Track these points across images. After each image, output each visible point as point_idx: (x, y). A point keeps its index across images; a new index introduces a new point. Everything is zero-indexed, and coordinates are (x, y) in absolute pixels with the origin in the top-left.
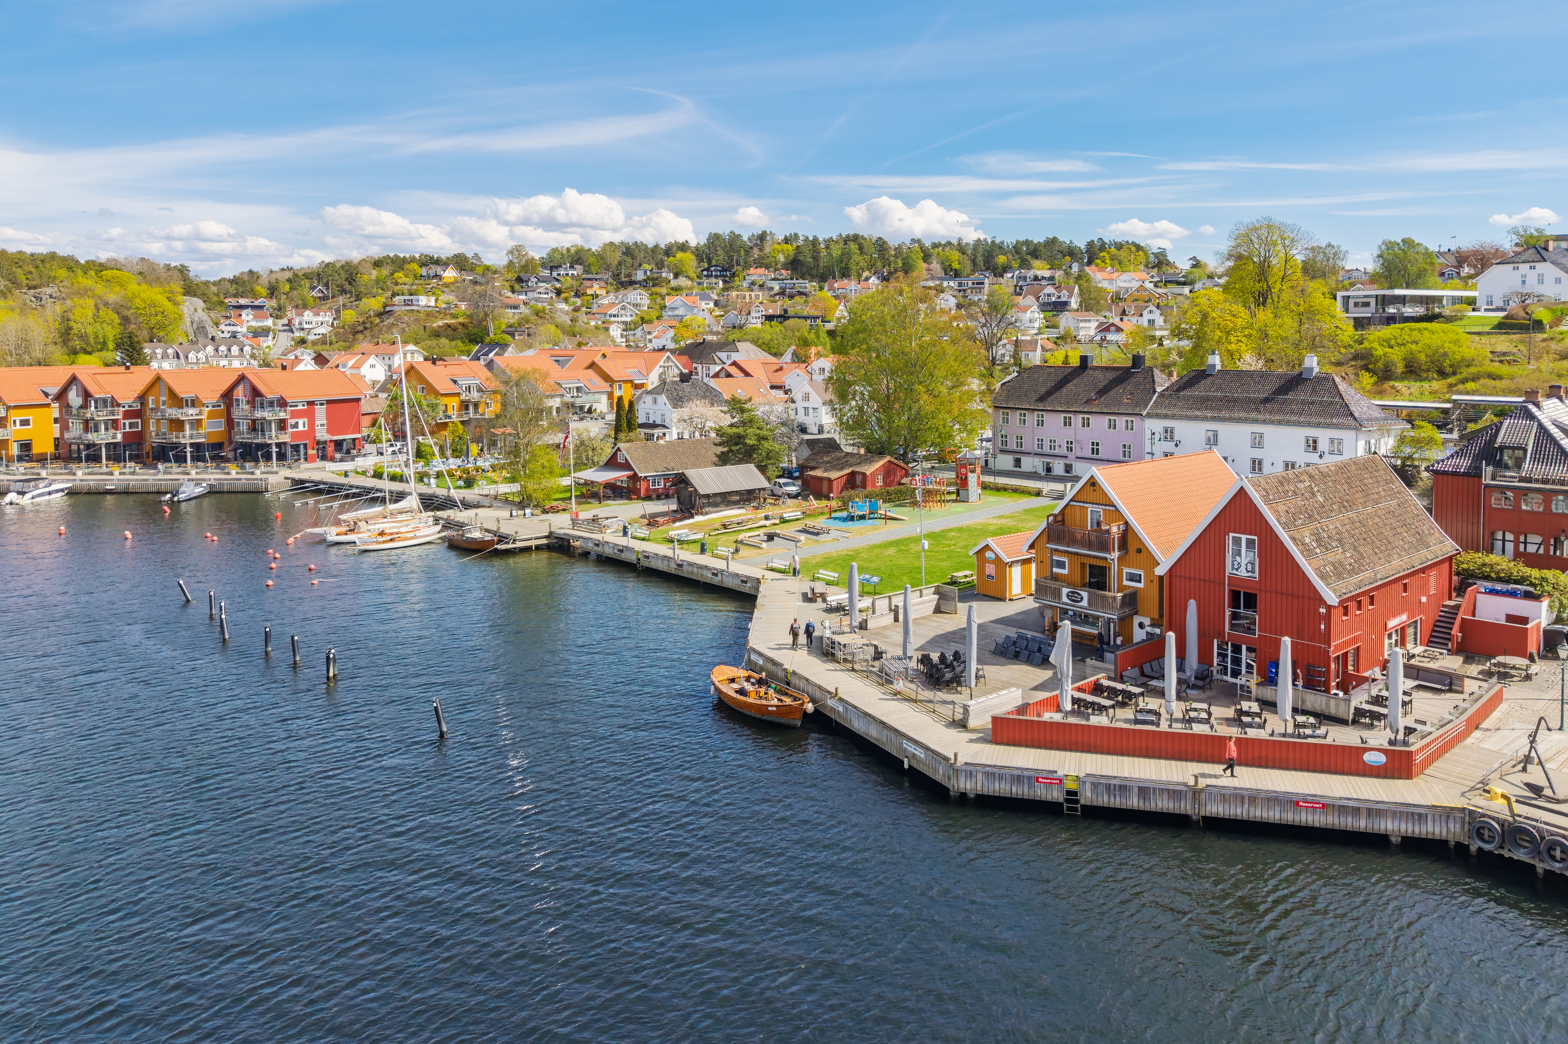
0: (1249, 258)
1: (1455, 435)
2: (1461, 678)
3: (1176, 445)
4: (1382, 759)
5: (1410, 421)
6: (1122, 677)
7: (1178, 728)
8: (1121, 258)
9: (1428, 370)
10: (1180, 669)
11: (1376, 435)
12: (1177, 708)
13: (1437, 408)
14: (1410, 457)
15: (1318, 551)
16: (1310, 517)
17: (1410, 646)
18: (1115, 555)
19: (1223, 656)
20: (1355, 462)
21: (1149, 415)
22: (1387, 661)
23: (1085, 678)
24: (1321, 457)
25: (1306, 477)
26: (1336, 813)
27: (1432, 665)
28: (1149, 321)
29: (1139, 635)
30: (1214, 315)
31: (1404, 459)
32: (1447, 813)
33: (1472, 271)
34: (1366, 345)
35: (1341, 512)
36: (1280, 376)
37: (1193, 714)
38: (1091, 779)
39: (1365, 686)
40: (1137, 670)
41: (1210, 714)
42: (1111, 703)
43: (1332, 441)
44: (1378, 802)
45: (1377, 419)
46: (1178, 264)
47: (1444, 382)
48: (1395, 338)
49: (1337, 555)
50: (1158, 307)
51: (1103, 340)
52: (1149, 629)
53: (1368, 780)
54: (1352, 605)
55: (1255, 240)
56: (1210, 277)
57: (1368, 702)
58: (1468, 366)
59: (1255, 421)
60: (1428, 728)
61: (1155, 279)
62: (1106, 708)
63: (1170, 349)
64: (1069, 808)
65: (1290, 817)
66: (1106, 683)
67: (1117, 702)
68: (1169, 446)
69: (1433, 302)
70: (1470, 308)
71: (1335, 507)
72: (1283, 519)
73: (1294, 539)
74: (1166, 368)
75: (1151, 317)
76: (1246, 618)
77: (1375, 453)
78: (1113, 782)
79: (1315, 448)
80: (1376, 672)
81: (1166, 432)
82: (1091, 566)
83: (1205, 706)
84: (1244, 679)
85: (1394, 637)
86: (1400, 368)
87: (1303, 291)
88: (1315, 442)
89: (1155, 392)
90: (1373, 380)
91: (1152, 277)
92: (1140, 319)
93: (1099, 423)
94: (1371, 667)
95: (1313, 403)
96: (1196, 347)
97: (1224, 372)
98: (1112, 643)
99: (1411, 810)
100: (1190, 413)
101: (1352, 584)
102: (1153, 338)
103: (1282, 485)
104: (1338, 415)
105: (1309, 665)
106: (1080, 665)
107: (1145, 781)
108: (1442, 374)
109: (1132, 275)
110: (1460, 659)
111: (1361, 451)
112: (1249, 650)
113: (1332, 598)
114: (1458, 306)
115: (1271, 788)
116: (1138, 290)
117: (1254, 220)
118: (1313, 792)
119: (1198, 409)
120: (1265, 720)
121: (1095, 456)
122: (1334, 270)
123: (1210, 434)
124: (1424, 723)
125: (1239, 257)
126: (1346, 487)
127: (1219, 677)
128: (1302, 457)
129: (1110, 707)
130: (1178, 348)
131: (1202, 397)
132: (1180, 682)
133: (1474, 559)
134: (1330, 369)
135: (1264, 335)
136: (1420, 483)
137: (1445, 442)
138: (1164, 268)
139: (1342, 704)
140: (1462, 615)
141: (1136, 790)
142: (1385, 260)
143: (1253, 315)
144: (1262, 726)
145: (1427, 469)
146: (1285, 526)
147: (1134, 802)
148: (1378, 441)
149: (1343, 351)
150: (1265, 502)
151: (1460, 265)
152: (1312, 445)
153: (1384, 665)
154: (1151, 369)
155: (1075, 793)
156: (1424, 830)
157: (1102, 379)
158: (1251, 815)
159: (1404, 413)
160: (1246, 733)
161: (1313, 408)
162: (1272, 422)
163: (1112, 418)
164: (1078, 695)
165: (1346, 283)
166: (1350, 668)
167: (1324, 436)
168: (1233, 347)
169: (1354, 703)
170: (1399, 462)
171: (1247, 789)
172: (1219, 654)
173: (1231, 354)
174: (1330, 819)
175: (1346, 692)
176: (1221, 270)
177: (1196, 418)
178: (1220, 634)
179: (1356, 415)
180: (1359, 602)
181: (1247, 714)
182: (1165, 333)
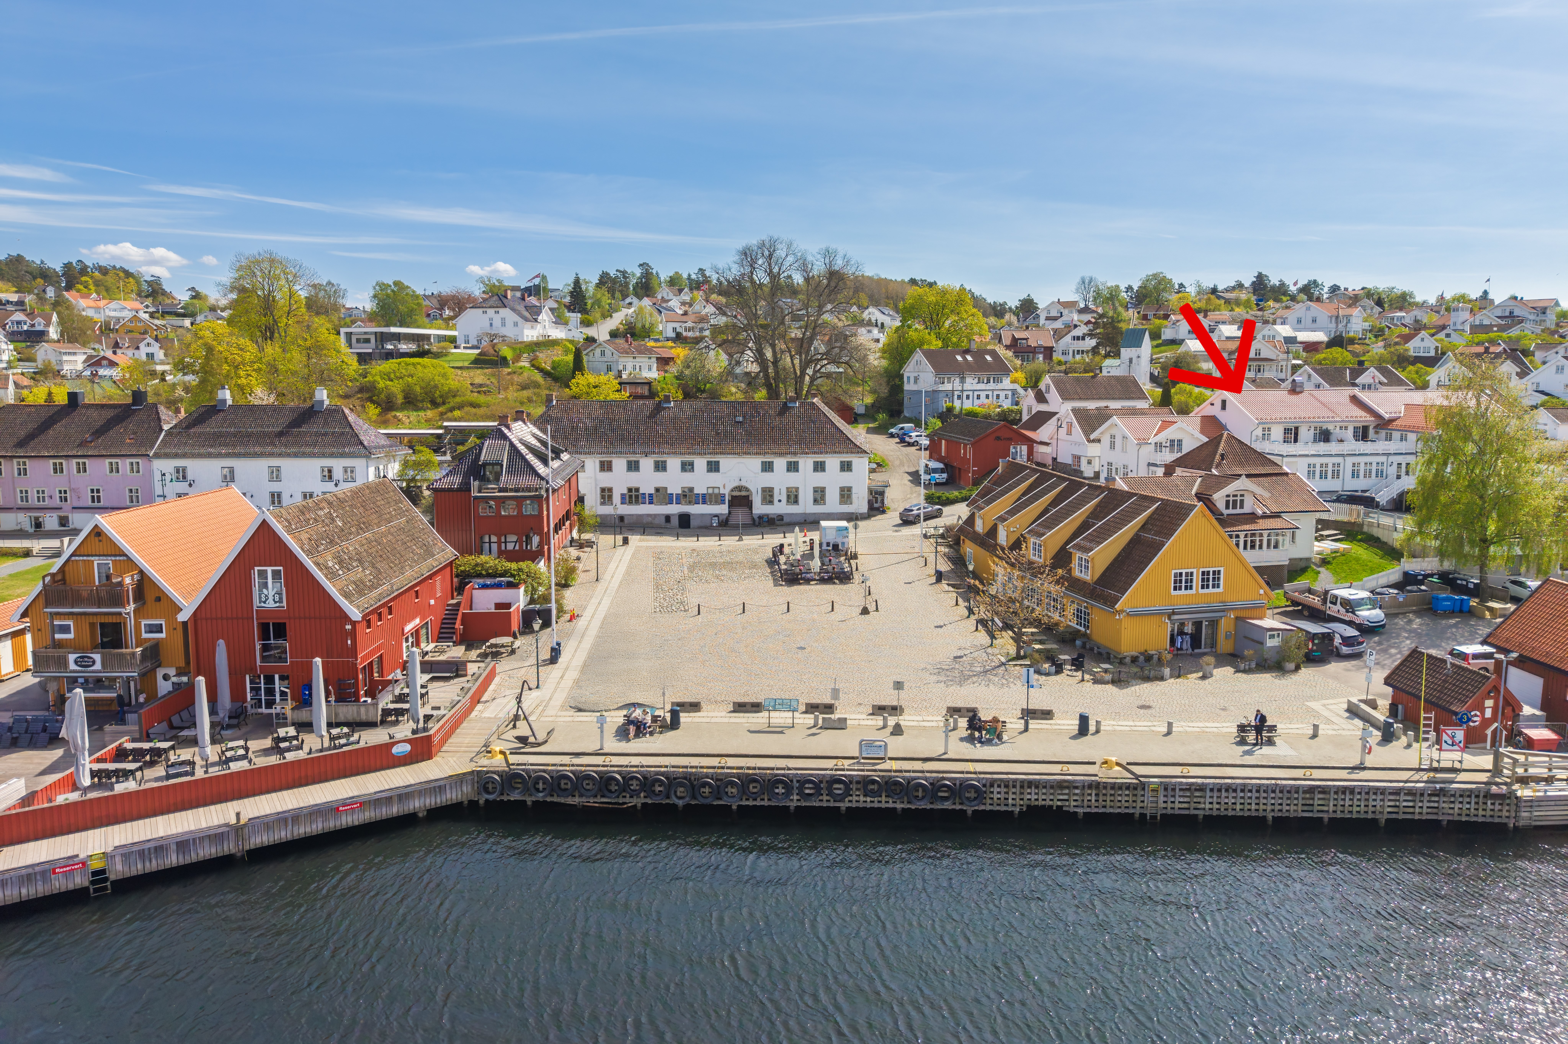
0: (254, 290)
1: (448, 457)
2: (464, 663)
3: (190, 485)
4: (407, 747)
5: (411, 447)
6: (148, 735)
7: (214, 771)
8: (109, 284)
9: (423, 401)
10: (213, 712)
11: (384, 462)
12: (212, 752)
13: (432, 434)
14: (413, 479)
15: (341, 572)
16: (332, 541)
17: (423, 645)
18: (131, 608)
19: (256, 690)
20: (368, 486)
21: (157, 456)
22: (406, 662)
23: (105, 747)
24: (336, 485)
25: (324, 504)
26: (372, 808)
27: (442, 658)
28: (147, 354)
29: (164, 687)
30: (221, 349)
31: (409, 481)
32: (460, 779)
33: (452, 314)
34: (369, 378)
35: (358, 534)
36: (292, 410)
37: (229, 754)
38: (121, 851)
39: (389, 688)
40: (165, 725)
41: (247, 749)
42: (138, 765)
43: (345, 470)
44: (406, 787)
45: (383, 447)
46: (175, 294)
47: (436, 411)
48: (394, 372)
49: (359, 573)
50: (157, 339)
51: (94, 375)
52: (174, 679)
53: (398, 770)
54: (373, 618)
55: (258, 273)
56: (213, 309)
57: (392, 702)
58: (454, 396)
59: (271, 455)
60: (442, 712)
61: (151, 310)
62: (133, 772)
63: (174, 385)
64: (95, 891)
65: (332, 824)
66: (129, 746)
67: (145, 763)
68: (182, 487)
69: (423, 340)
70: (452, 345)
71: (353, 530)
72: (306, 547)
73: (317, 564)
74: (173, 404)
75: (150, 350)
76: (277, 648)
77: (385, 477)
78: (148, 845)
79: (330, 477)
80: (398, 674)
81: (178, 472)
82: (102, 625)
83: (241, 743)
84: (278, 707)
85: (410, 640)
86: (400, 399)
87: (308, 327)
88: (330, 471)
89: (161, 430)
90: (377, 411)
91: (147, 307)
92: (136, 352)
93: (99, 468)
94: (393, 670)
95: (325, 434)
96: (203, 382)
97: (235, 407)
98: (133, 702)
99: (433, 785)
100: (202, 451)
101: (372, 599)
102: (153, 374)
103: (303, 513)
104: (349, 444)
105: (339, 680)
106: (98, 734)
107: (183, 834)
108: (435, 404)
109: (123, 303)
110: (463, 648)
111: (371, 477)
112: (282, 678)
113: (355, 614)
114: (443, 344)
115: (312, 802)
116: (131, 321)
117: (256, 253)
118: (351, 795)
119: (212, 446)
120: (303, 741)
121: (96, 504)
122: (336, 308)
123: (226, 471)
124: (439, 708)
125: (242, 290)
126: (361, 510)
127: (254, 711)
128: (319, 487)
129: (137, 770)
130: (184, 383)
131: (214, 433)
132: (213, 725)
133: (469, 561)
134: (339, 402)
135: (273, 369)
136: (424, 501)
137: (441, 463)
138: (160, 298)
139: (371, 708)
140: (463, 610)
141: (174, 847)
142: (379, 300)
143: (261, 349)
144: (300, 748)
145: (428, 488)
146: (309, 553)
147: (173, 860)
148: (386, 467)
149: (350, 384)
150: (288, 532)
151: (441, 309)
152: (329, 475)
153: (404, 667)
154: (155, 406)
155: (103, 871)
156: (444, 800)
157: (98, 419)
158: (295, 833)
159: (406, 439)
160: (284, 758)
161: (327, 439)
162: (289, 455)
163: (114, 461)
164: (96, 767)
165: (348, 320)
166: (376, 675)
167: (338, 465)
168: (243, 381)
169: (380, 706)
170: (404, 484)
171: (289, 811)
172: (252, 689)
173: (241, 388)
174: (367, 814)
175: (373, 697)
176: (223, 302)
177: (210, 456)
178: (252, 669)
179: (366, 443)
180: (380, 614)
181: (285, 739)
182: (167, 368)
